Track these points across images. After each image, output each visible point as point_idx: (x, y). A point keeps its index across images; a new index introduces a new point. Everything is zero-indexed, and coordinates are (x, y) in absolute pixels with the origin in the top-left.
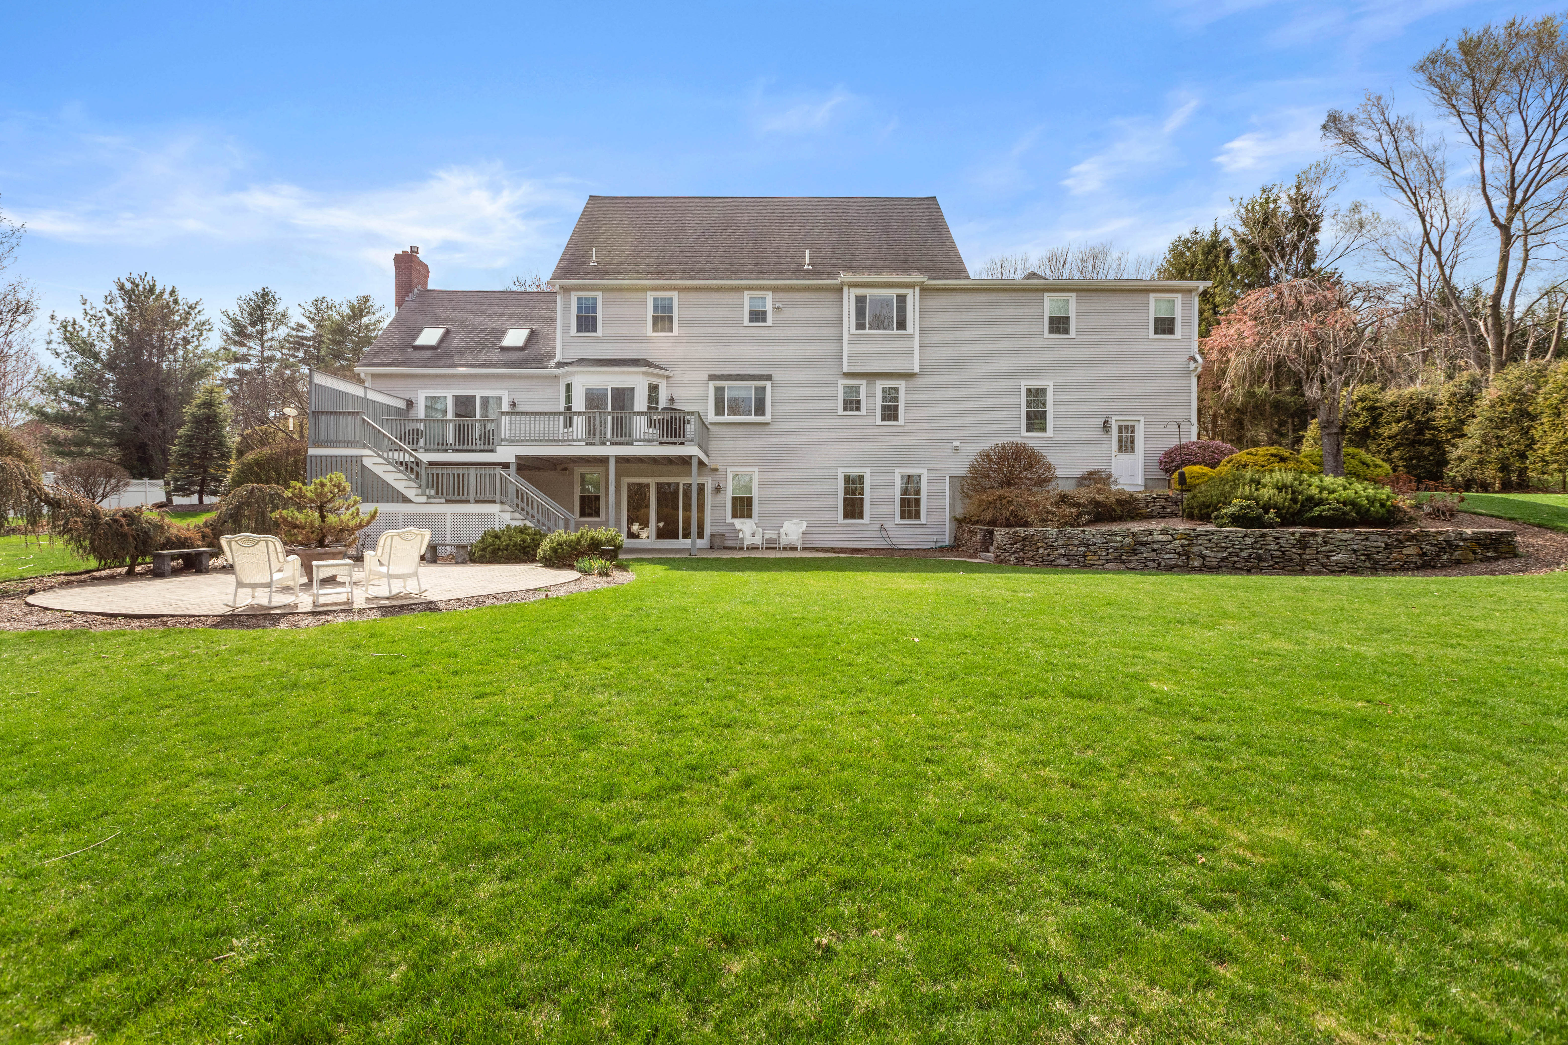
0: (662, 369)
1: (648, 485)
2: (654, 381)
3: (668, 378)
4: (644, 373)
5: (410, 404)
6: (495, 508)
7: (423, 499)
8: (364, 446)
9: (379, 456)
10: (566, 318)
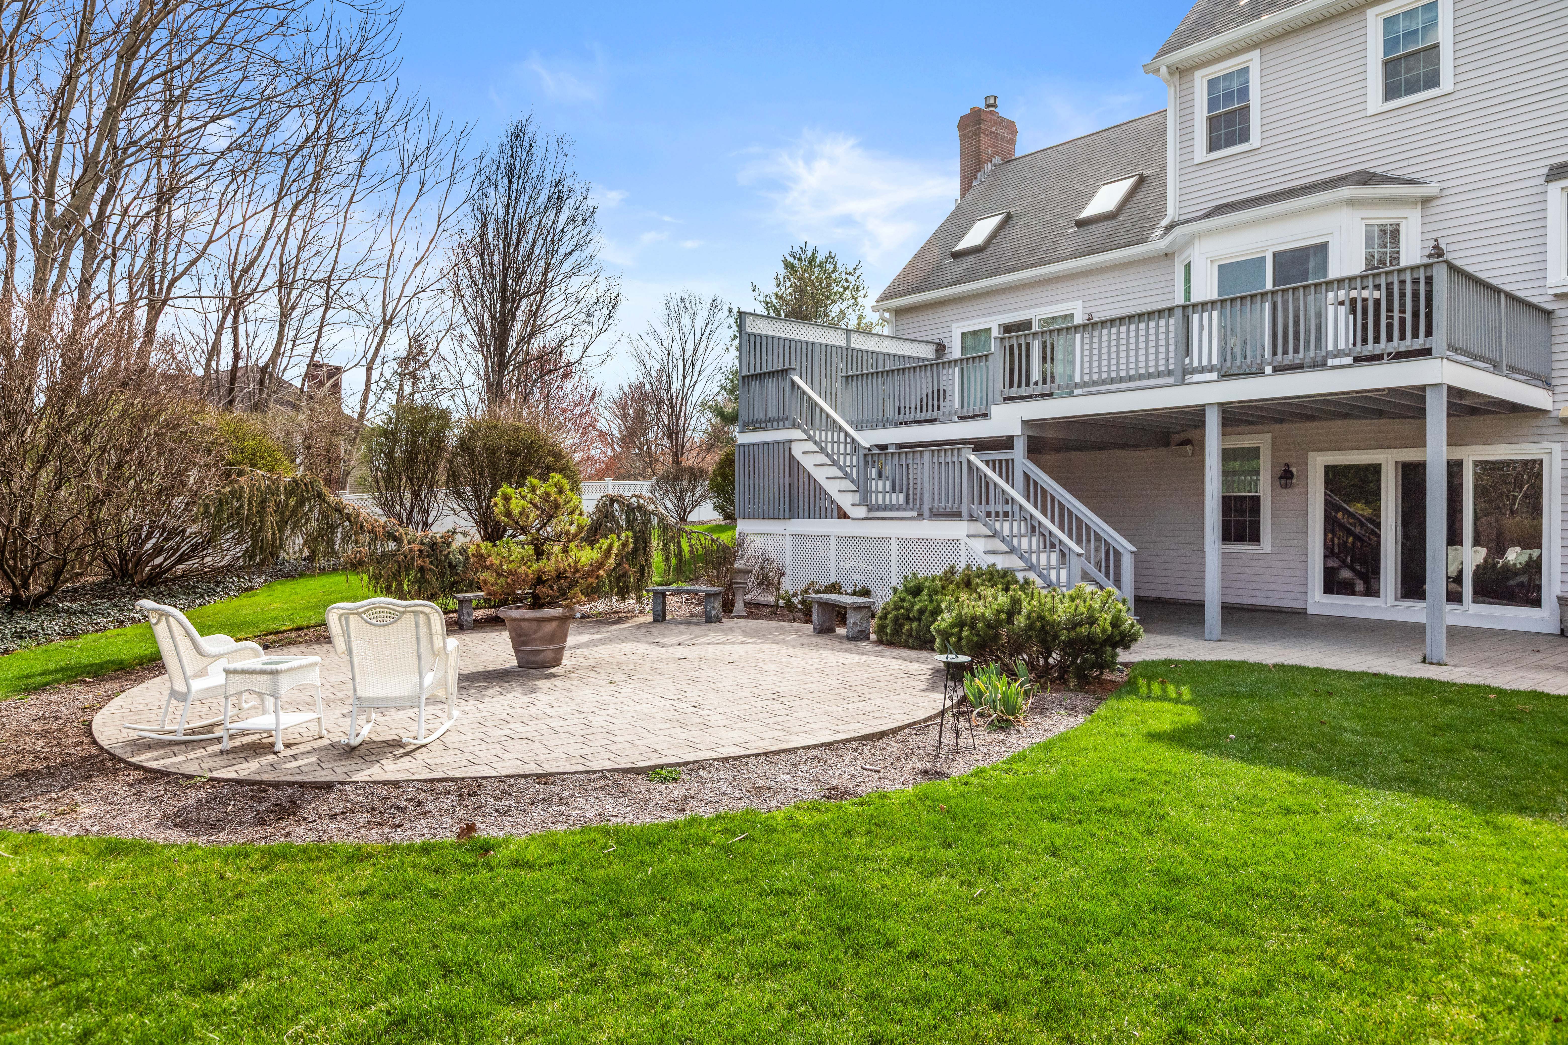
0: (1411, 182)
1: (1376, 469)
2: (1385, 216)
3: (1425, 201)
4: (1352, 203)
5: (941, 348)
6: (958, 529)
7: (862, 512)
8: (794, 426)
9: (811, 438)
10: (1185, 130)
